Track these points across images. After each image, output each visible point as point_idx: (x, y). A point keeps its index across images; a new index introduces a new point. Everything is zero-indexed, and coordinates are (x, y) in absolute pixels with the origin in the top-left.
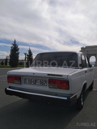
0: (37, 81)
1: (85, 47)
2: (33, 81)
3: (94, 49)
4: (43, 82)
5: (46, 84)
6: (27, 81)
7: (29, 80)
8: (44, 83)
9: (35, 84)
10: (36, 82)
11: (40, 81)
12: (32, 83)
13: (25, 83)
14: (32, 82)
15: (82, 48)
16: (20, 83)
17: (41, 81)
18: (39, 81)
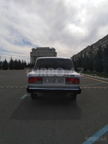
1: (36, 48)
2: (52, 80)
3: (46, 51)
5: (63, 82)
6: (47, 81)
8: (61, 81)
10: (55, 81)
12: (52, 82)
13: (45, 82)
15: (33, 49)
16: (41, 83)
17: (59, 80)
18: (57, 80)
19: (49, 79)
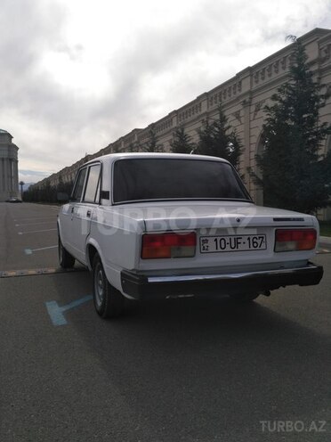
0: (239, 241)
2: (228, 241)
4: (255, 240)
5: (263, 246)
6: (211, 245)
7: (216, 240)
8: (259, 241)
9: (236, 249)
10: (237, 243)
11: (249, 239)
12: (228, 248)
13: (205, 251)
14: (228, 246)
16: (192, 253)
17: (251, 238)
18: (245, 239)
19: (219, 239)
